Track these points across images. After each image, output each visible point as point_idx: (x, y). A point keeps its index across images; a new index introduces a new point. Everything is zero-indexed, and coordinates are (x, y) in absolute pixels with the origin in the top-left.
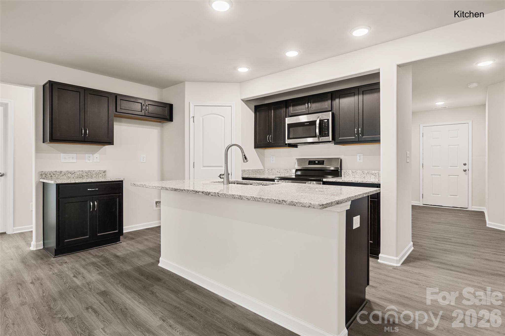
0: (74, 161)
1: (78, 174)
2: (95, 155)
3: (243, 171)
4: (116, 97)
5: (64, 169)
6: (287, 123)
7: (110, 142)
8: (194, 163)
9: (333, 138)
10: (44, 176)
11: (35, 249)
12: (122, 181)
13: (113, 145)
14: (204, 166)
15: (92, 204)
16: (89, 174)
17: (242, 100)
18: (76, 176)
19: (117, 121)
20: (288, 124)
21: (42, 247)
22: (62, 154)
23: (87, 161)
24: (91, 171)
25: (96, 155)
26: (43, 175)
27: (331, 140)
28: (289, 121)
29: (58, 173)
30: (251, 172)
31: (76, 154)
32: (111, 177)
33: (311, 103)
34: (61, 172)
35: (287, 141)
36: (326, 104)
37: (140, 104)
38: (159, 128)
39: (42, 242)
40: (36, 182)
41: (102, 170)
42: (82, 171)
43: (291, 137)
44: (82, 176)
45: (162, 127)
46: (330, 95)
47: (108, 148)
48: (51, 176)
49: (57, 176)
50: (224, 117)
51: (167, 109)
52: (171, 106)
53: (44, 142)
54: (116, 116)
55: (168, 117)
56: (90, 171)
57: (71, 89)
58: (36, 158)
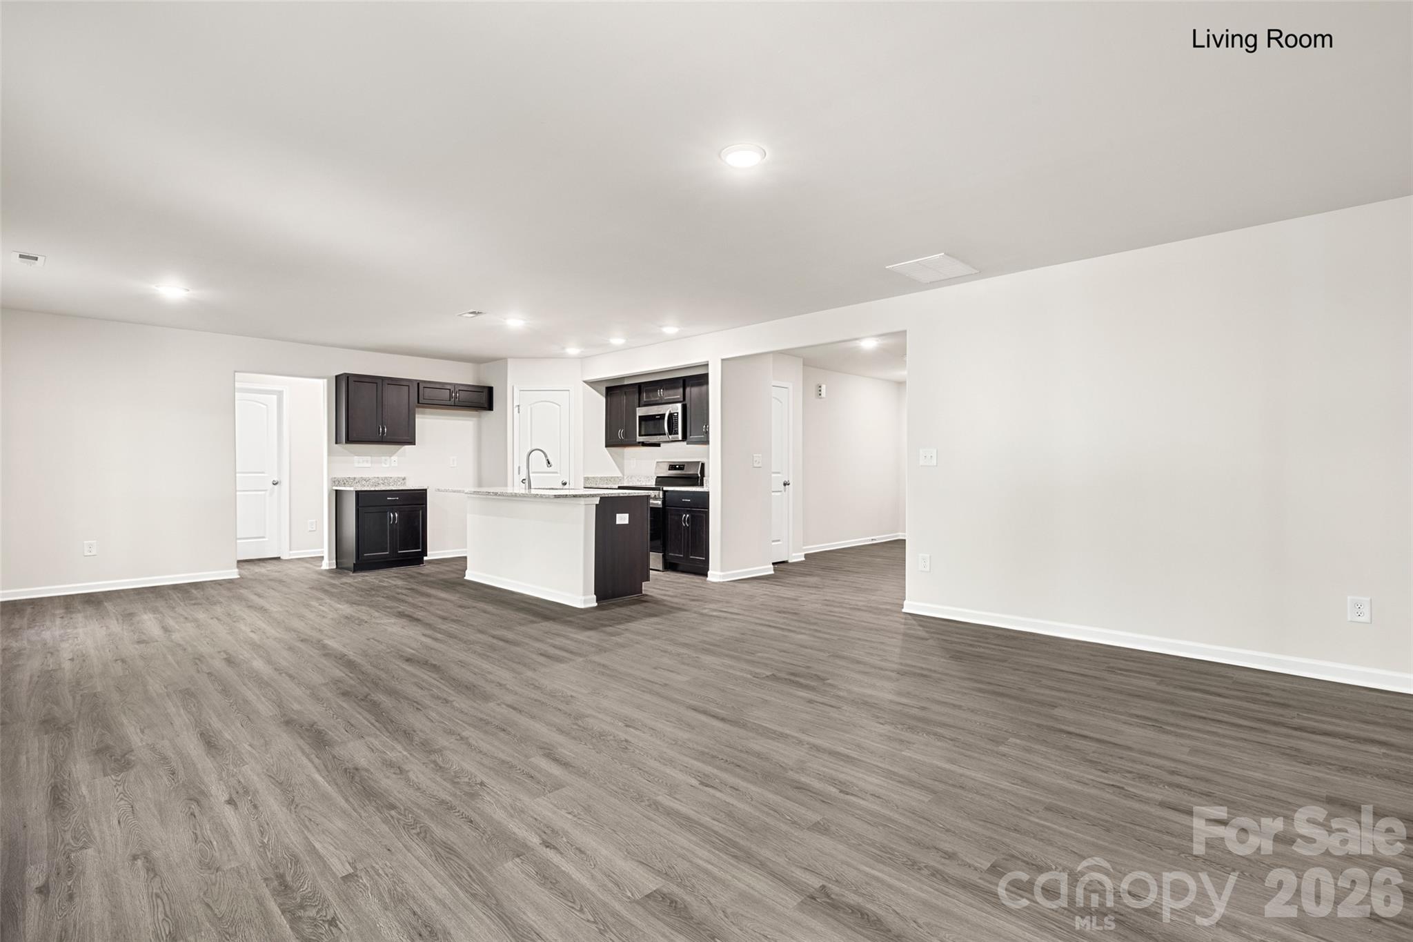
0: (369, 465)
1: (374, 481)
2: (392, 458)
3: (587, 479)
4: (418, 384)
5: (358, 476)
6: (638, 415)
7: (412, 442)
8: (519, 467)
9: (685, 438)
10: (337, 483)
11: (328, 568)
12: (426, 490)
13: (415, 444)
14: (534, 471)
15: (392, 515)
16: (386, 481)
17: (585, 382)
18: (372, 483)
19: (419, 414)
20: (639, 417)
21: (335, 567)
22: (356, 457)
23: (384, 465)
24: (388, 478)
25: (394, 458)
26: (335, 481)
27: (680, 439)
28: (641, 412)
29: (352, 480)
30: (598, 480)
31: (371, 457)
32: (412, 484)
33: (663, 389)
34: (355, 478)
35: (639, 439)
36: (678, 394)
37: (448, 391)
38: (475, 419)
39: (335, 561)
40: (328, 490)
41: (401, 476)
42: (378, 477)
43: (643, 433)
44: (377, 484)
45: (480, 417)
46: (681, 381)
47: (407, 448)
48: (344, 484)
49: (350, 483)
50: (560, 406)
51: (485, 394)
52: (490, 390)
53: (336, 443)
54: (418, 407)
55: (486, 406)
56: (386, 477)
57: (367, 380)
58: (329, 462)
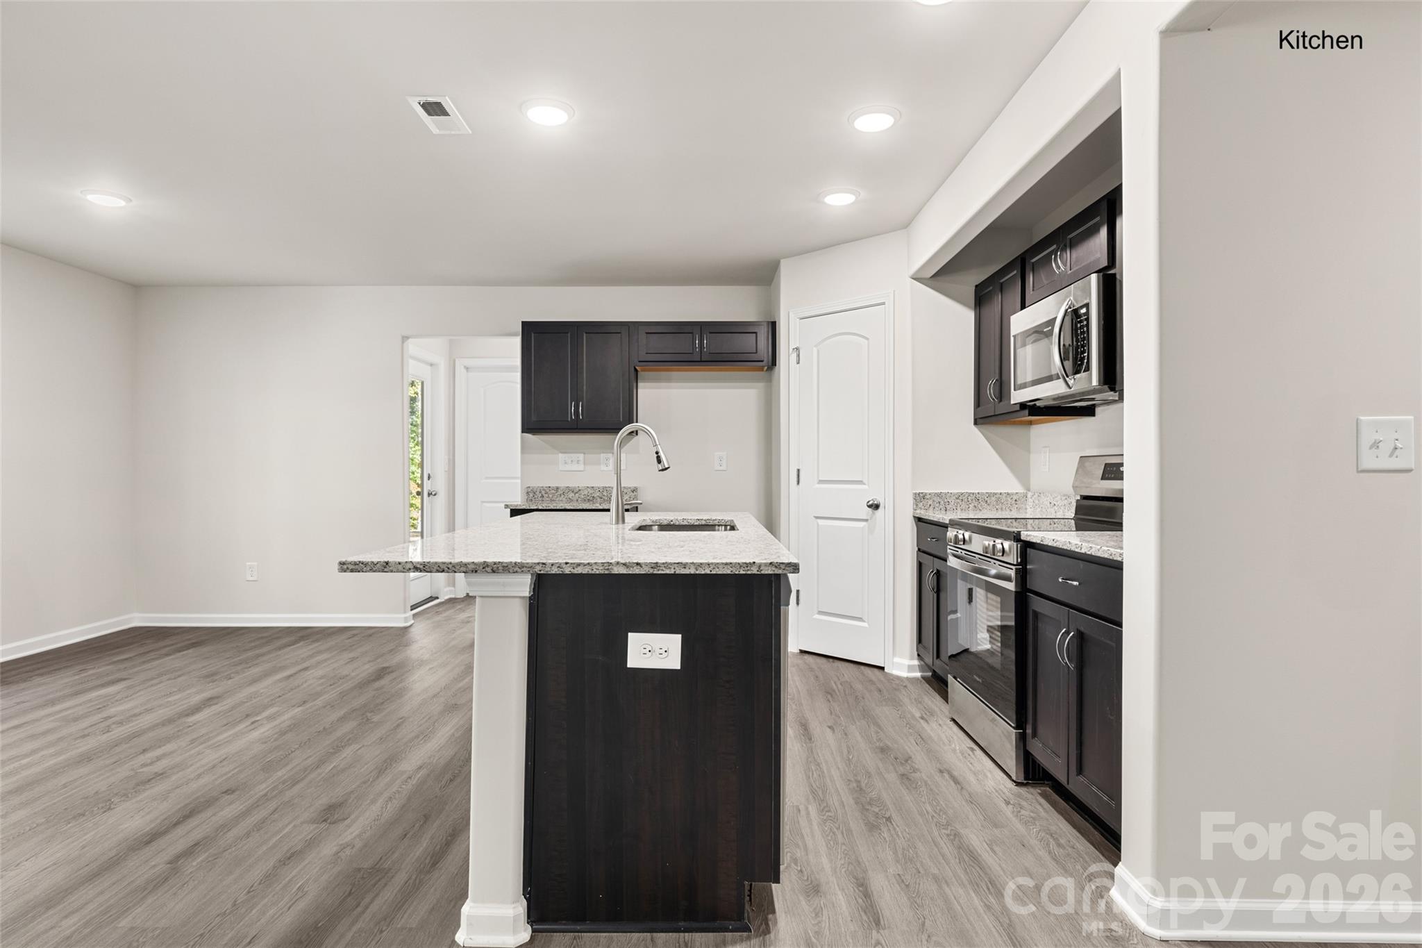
0: (581, 467)
1: (586, 493)
3: (917, 497)
5: (563, 484)
8: (798, 472)
10: (532, 496)
14: (820, 479)
16: (605, 494)
17: (913, 278)
18: (583, 497)
22: (561, 454)
23: (603, 467)
24: (608, 489)
27: (1095, 383)
29: (553, 491)
31: (584, 454)
34: (557, 488)
41: (630, 486)
42: (593, 487)
44: (591, 499)
48: (542, 496)
49: (551, 496)
50: (868, 340)
51: (761, 336)
52: (773, 326)
56: (606, 487)
58: (523, 463)
